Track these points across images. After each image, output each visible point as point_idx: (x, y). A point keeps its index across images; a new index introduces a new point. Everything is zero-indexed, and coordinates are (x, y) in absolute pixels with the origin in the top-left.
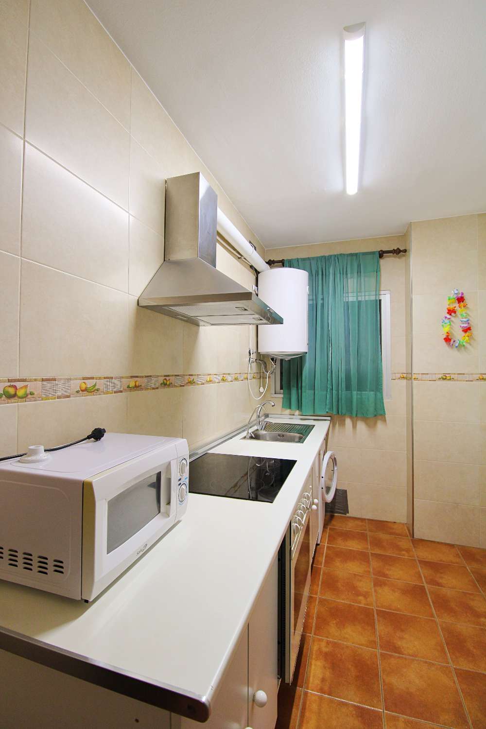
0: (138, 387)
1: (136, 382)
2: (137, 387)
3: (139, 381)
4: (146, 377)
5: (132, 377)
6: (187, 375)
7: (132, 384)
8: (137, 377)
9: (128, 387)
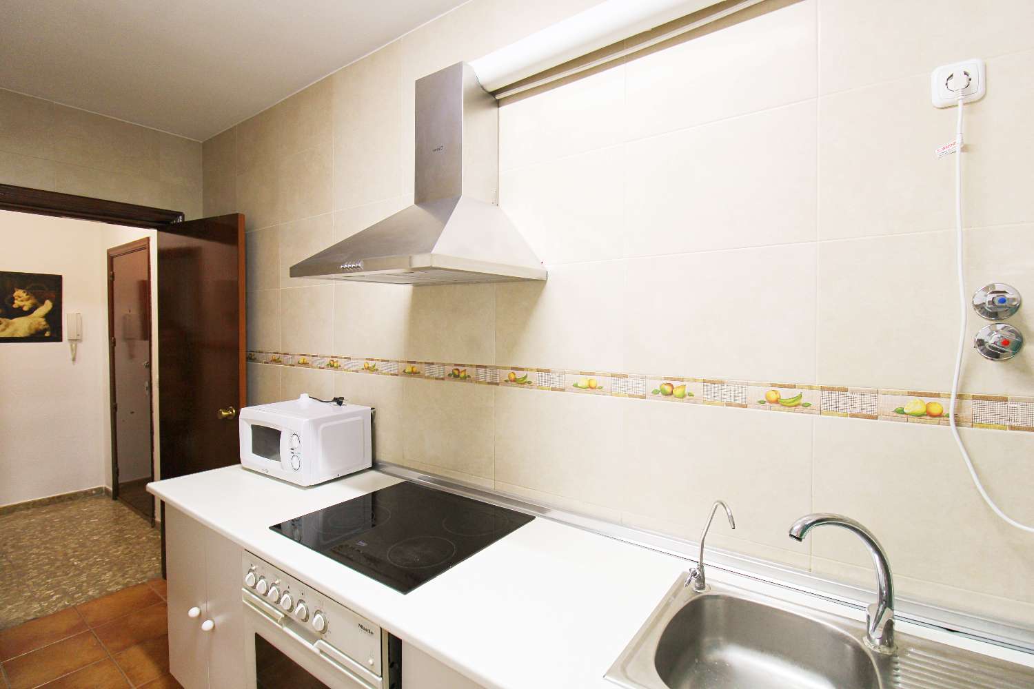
0: (416, 373)
1: (413, 368)
2: (413, 374)
3: (417, 368)
4: (426, 363)
5: (408, 362)
6: (505, 368)
7: (408, 370)
8: (414, 362)
9: (404, 371)
